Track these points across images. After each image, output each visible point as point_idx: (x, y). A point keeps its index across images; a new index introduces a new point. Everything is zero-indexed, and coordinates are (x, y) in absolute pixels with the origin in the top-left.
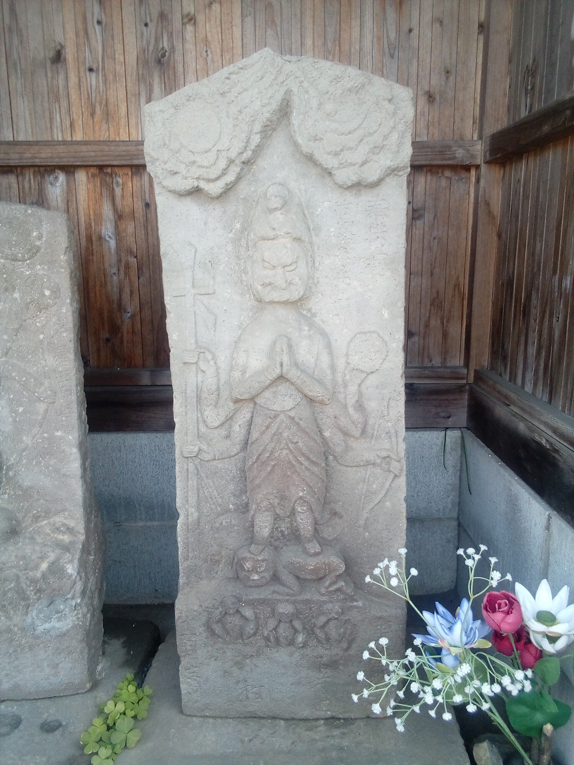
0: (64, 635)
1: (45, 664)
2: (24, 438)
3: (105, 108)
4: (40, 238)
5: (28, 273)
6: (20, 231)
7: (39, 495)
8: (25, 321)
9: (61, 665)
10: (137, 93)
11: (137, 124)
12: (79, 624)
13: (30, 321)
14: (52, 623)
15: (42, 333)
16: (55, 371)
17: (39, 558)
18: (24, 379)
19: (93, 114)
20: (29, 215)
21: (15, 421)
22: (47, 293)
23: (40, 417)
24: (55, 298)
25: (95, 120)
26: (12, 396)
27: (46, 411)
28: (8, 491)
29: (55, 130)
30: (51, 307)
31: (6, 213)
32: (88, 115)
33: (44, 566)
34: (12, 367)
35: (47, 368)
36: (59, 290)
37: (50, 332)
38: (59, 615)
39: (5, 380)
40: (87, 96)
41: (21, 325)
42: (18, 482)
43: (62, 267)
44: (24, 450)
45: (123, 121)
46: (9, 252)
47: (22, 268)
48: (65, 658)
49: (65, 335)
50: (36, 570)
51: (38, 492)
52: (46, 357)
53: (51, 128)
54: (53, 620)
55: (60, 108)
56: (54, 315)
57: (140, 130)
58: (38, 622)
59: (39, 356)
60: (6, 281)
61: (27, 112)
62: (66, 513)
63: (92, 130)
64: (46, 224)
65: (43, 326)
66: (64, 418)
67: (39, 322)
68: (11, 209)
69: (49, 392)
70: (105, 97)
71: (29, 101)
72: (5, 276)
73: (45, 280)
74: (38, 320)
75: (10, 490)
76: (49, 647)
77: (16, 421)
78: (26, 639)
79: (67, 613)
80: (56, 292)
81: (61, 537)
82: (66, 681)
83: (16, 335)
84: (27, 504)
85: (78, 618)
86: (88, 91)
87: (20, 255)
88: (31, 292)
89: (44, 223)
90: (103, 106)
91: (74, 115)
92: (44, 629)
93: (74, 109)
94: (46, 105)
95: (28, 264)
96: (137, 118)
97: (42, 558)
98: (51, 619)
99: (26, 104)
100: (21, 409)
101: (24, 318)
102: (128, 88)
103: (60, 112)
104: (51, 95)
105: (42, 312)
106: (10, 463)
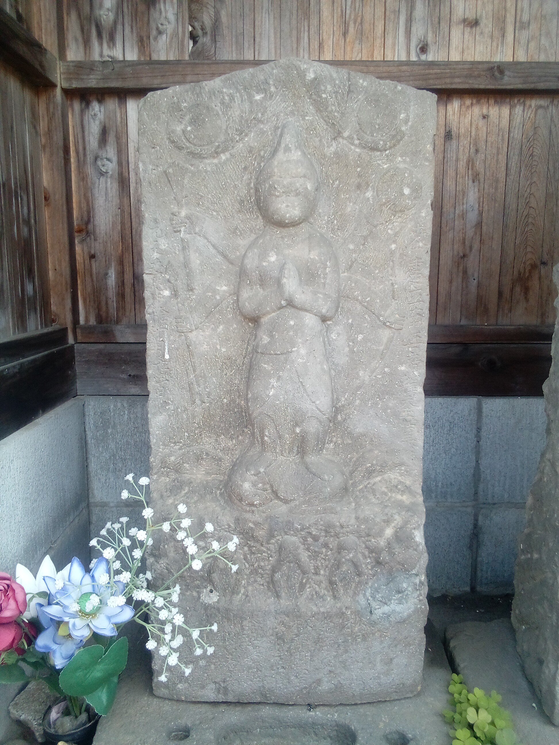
0: (404, 621)
1: (378, 659)
2: (361, 373)
3: (360, 27)
4: (406, 121)
5: (385, 166)
6: (387, 112)
7: (372, 444)
8: (375, 227)
9: (395, 660)
10: (397, 9)
11: (394, 45)
12: (421, 608)
13: (381, 227)
14: (392, 606)
15: (394, 242)
16: (405, 290)
17: (384, 521)
18: (369, 299)
19: (345, 34)
20: (399, 92)
21: (352, 351)
22: (407, 191)
23: (382, 348)
24: (415, 198)
25: (348, 40)
26: (350, 321)
27: (390, 340)
28: (334, 439)
29: (301, 51)
30: (409, 209)
31: (373, 89)
32: (339, 35)
33: (389, 532)
34: (355, 284)
35: (396, 286)
36: (421, 188)
37: (404, 242)
38: (400, 595)
39: (345, 301)
40: (340, 13)
41: (371, 232)
42: (348, 427)
43: (427, 159)
44: (359, 388)
45: (378, 42)
46: (369, 138)
47: (379, 160)
48: (401, 652)
49: (421, 244)
50: (380, 537)
51: (372, 440)
52: (397, 271)
53: (297, 48)
54: (392, 601)
55: (309, 27)
56: (411, 220)
57: (397, 52)
58: (374, 604)
59: (388, 271)
60: (359, 176)
61: (272, 31)
62: (403, 468)
63: (342, 51)
64: (414, 105)
65: (396, 234)
66: (410, 349)
67: (391, 229)
68: (379, 83)
69: (397, 316)
70: (360, 14)
71: (274, 18)
72: (359, 169)
73: (406, 175)
74: (390, 227)
75: (337, 438)
76: (386, 636)
77: (354, 352)
78: (360, 624)
79: (409, 593)
80: (416, 190)
81: (399, 497)
82: (397, 682)
83: (364, 244)
84: (355, 456)
85: (420, 600)
86: (342, 7)
87: (381, 143)
88: (387, 191)
89: (412, 104)
90: (357, 24)
91: (324, 34)
92: (383, 614)
93: (324, 28)
94: (294, 22)
95: (387, 156)
96: (395, 37)
97: (388, 522)
98: (390, 600)
99: (272, 22)
100: (360, 337)
101: (375, 223)
102: (387, 5)
103: (309, 30)
104: (300, 11)
105: (397, 217)
106: (340, 404)
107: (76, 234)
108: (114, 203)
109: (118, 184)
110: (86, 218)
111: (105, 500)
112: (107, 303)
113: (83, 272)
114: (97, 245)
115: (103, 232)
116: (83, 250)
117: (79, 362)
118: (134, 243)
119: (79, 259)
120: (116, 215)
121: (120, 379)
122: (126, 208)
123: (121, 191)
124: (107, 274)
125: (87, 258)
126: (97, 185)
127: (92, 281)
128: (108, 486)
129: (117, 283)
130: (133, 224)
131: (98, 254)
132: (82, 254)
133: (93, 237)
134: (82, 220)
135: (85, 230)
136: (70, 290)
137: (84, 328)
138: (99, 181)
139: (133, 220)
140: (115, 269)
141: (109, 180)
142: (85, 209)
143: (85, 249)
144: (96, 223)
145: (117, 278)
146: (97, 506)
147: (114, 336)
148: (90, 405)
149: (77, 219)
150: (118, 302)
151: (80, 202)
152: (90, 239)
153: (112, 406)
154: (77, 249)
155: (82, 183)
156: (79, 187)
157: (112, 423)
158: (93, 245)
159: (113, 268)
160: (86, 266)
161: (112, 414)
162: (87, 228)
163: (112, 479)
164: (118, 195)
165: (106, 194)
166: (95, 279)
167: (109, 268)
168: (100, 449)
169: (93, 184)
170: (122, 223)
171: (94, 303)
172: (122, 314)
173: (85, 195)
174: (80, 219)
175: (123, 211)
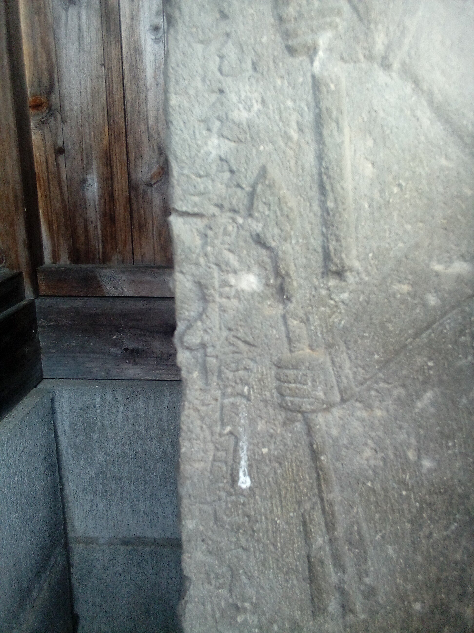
107: (31, 112)
108: (95, 56)
109: (99, 19)
110: (46, 83)
111: (91, 534)
112: (86, 231)
113: (45, 178)
114: (67, 130)
115: (76, 108)
116: (44, 140)
117: (44, 327)
118: (129, 127)
119: (38, 155)
120: (98, 77)
121: (110, 354)
122: (115, 64)
123: (105, 33)
124: (84, 181)
125: (51, 152)
126: (63, 21)
127: (62, 193)
128: (95, 516)
129: (102, 196)
130: (128, 93)
131: (70, 147)
132: (42, 147)
133: (59, 116)
134: (39, 86)
135: (46, 105)
136: (22, 209)
137: (49, 273)
138: (67, 16)
139: (128, 86)
140: (98, 173)
141: (84, 13)
142: (44, 66)
143: (48, 137)
144: (64, 91)
145: (102, 188)
146: (79, 542)
147: (99, 286)
148: (62, 397)
149: (32, 86)
150: (104, 228)
151: (35, 54)
152: (55, 120)
153: (98, 400)
154: (33, 137)
155: (36, 18)
156: (32, 26)
157: (99, 425)
158: (60, 131)
159: (95, 171)
160: (51, 167)
161: (99, 411)
162: (48, 100)
163: (101, 506)
164: (100, 40)
165: (80, 38)
166: (65, 189)
167: (87, 170)
168: (82, 463)
169: (57, 19)
170: (109, 93)
171: (66, 228)
172: (112, 248)
173: (43, 41)
174: (36, 84)
175: (109, 70)
